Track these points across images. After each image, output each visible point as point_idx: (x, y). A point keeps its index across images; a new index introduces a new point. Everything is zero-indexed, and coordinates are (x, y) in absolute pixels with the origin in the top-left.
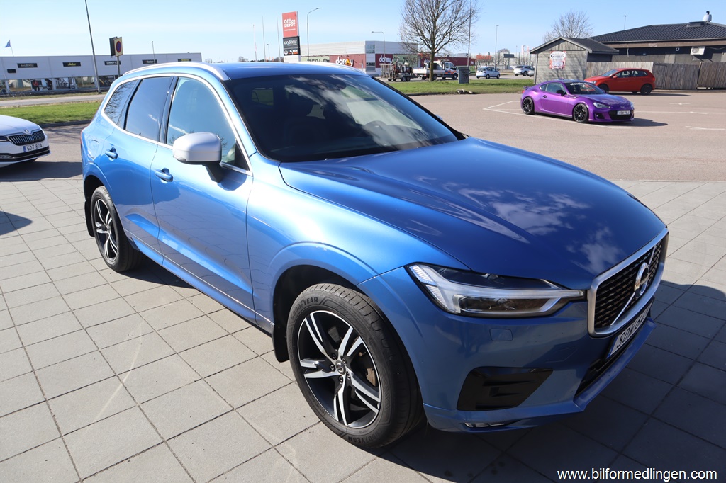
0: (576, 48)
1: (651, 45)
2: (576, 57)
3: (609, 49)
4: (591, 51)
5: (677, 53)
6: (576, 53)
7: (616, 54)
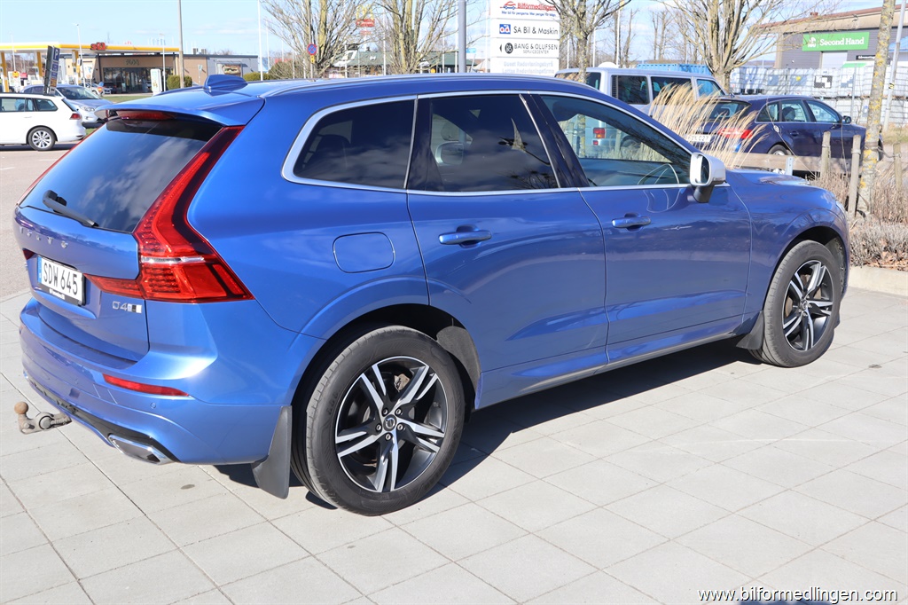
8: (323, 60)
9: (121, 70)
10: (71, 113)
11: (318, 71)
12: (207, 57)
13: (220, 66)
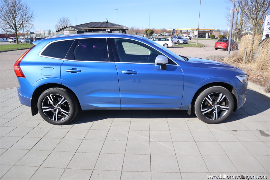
0: (73, 30)
1: (94, 29)
2: (73, 33)
3: (82, 30)
4: (78, 31)
5: (102, 31)
6: (73, 31)
7: (85, 31)
8: (239, 32)
9: (202, 33)
10: (172, 41)
11: (237, 34)
12: (220, 31)
13: (222, 33)
